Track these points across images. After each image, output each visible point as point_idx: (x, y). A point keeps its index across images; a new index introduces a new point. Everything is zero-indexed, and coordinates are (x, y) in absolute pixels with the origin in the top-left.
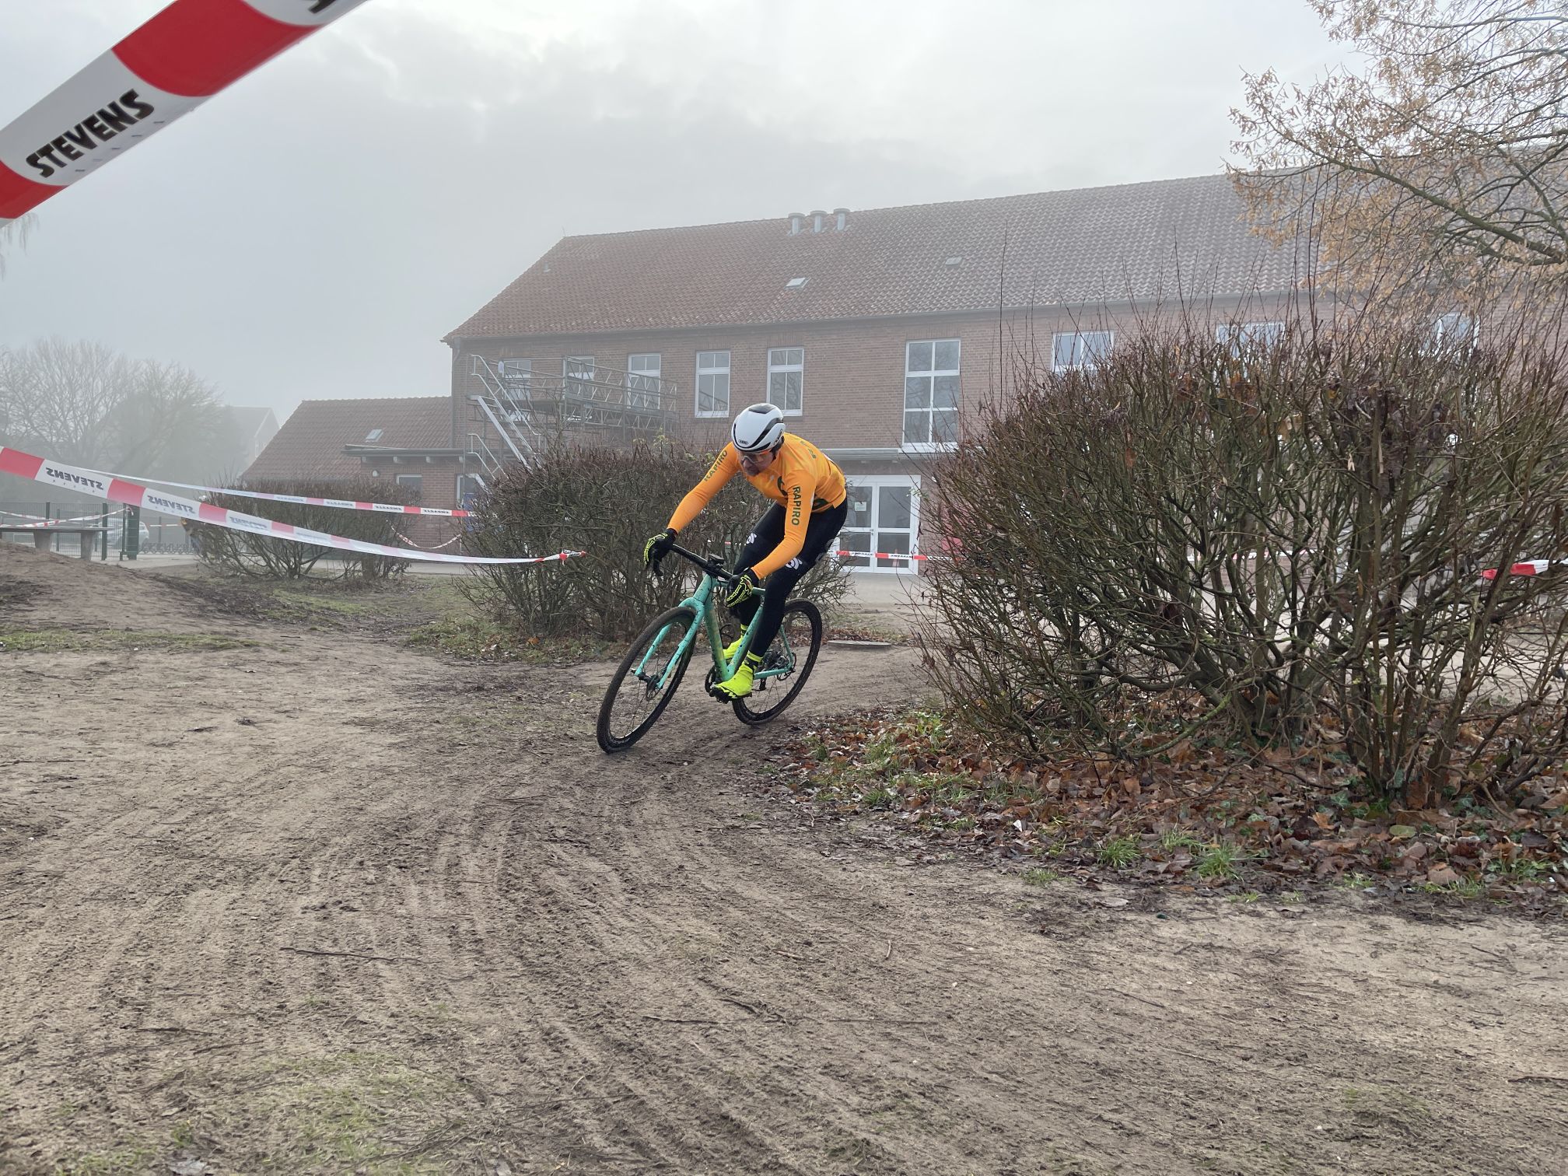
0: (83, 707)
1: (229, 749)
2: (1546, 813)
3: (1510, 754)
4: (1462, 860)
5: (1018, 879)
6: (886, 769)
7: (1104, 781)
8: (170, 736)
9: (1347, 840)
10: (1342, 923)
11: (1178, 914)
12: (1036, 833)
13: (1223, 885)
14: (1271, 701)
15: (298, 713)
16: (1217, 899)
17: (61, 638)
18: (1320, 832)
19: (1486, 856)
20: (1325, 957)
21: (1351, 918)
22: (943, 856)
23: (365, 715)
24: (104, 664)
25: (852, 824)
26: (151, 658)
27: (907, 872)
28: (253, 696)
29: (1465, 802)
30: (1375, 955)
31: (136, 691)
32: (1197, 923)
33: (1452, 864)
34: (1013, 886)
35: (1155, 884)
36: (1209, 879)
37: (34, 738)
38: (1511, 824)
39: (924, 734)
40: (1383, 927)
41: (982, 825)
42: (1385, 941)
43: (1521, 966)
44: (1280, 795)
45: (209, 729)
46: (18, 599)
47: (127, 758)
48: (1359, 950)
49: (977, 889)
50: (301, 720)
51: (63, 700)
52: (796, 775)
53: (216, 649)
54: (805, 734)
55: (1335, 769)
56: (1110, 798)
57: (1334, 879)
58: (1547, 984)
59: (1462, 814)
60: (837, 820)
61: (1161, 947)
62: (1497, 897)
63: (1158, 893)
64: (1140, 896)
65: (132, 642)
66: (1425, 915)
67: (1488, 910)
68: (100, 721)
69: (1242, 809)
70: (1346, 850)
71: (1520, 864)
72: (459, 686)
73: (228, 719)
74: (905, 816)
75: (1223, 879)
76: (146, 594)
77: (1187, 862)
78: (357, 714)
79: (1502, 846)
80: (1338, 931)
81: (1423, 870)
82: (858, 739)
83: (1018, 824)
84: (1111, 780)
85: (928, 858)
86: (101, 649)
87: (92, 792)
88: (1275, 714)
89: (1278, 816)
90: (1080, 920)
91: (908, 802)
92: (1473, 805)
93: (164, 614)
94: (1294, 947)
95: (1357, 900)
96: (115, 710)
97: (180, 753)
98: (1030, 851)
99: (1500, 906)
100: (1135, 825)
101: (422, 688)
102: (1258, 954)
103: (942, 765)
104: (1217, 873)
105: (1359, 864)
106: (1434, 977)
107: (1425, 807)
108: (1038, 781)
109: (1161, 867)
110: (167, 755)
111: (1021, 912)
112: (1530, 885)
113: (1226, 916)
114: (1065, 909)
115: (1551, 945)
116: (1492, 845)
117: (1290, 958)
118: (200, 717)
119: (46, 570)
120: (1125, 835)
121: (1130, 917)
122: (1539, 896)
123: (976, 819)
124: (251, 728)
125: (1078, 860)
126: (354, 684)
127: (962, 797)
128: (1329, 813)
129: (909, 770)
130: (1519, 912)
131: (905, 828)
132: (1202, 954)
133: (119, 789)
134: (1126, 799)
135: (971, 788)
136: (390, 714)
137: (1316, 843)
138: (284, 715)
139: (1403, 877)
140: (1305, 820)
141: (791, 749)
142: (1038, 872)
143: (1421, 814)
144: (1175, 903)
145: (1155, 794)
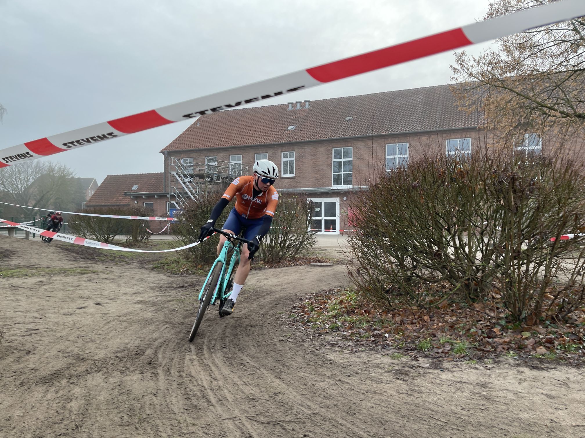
0: (37, 300)
1: (93, 315)
2: (577, 326)
3: (563, 304)
4: (548, 345)
5: (389, 357)
6: (336, 315)
7: (416, 317)
8: (70, 310)
9: (506, 338)
10: (507, 371)
11: (448, 369)
12: (394, 338)
13: (463, 357)
14: (475, 285)
15: (116, 300)
16: (462, 363)
17: (24, 271)
18: (496, 335)
19: (556, 343)
20: (502, 385)
21: (510, 369)
22: (360, 349)
23: (141, 299)
24: (41, 281)
25: (326, 337)
26: (58, 278)
27: (348, 355)
28: (98, 293)
29: (548, 322)
30: (520, 383)
31: (54, 292)
32: (455, 373)
33: (545, 346)
34: (387, 360)
35: (439, 357)
36: (458, 355)
37: (20, 313)
38: (565, 330)
39: (349, 300)
40: (522, 372)
41: (374, 336)
42: (523, 378)
43: (571, 385)
44: (480, 321)
45: (84, 308)
46: (6, 256)
47: (56, 320)
48: (514, 381)
49: (375, 362)
50: (118, 302)
51: (28, 297)
52: (303, 318)
53: (82, 274)
54: (305, 301)
55: (500, 310)
56: (419, 323)
57: (503, 353)
58: (581, 392)
59: (547, 327)
60: (320, 336)
61: (443, 383)
62: (561, 359)
63: (440, 361)
64: (433, 362)
65: (51, 272)
66: (537, 367)
67: (558, 364)
68: (43, 306)
69: (468, 327)
70: (506, 342)
71: (569, 346)
72: (175, 285)
73: (91, 303)
74: (345, 333)
75: (463, 355)
76: (53, 253)
77: (449, 348)
78: (138, 299)
79: (562, 339)
80: (506, 374)
81: (534, 349)
82: (325, 303)
83: (387, 335)
84: (419, 317)
85: (354, 350)
86: (39, 275)
87: (45, 334)
88: (477, 290)
89: (481, 330)
90: (413, 373)
91: (345, 328)
92: (551, 323)
93: (60, 261)
94: (490, 381)
95: (512, 362)
96: (48, 301)
97: (75, 318)
98: (392, 346)
99: (563, 362)
100: (429, 334)
101: (161, 287)
102: (478, 385)
103: (357, 312)
104: (461, 353)
105: (511, 347)
106: (542, 391)
107: (534, 325)
108: (392, 317)
109: (440, 351)
110: (70, 319)
111: (391, 370)
112: (573, 354)
113: (465, 369)
114: (407, 369)
115: (582, 377)
116: (558, 338)
117: (490, 385)
118: (80, 303)
119: (16, 245)
120: (426, 339)
121: (431, 371)
122: (576, 358)
123: (371, 334)
124: (100, 306)
125: (410, 349)
126: (135, 286)
127: (365, 325)
128: (499, 328)
129: (345, 315)
130: (569, 364)
131: (345, 338)
132: (458, 385)
133: (55, 334)
134: (425, 324)
135: (369, 321)
136: (151, 299)
137: (496, 340)
138: (111, 301)
139: (528, 352)
140: (491, 331)
141: (300, 307)
142: (396, 354)
143: (532, 328)
144: (446, 365)
145: (435, 321)
